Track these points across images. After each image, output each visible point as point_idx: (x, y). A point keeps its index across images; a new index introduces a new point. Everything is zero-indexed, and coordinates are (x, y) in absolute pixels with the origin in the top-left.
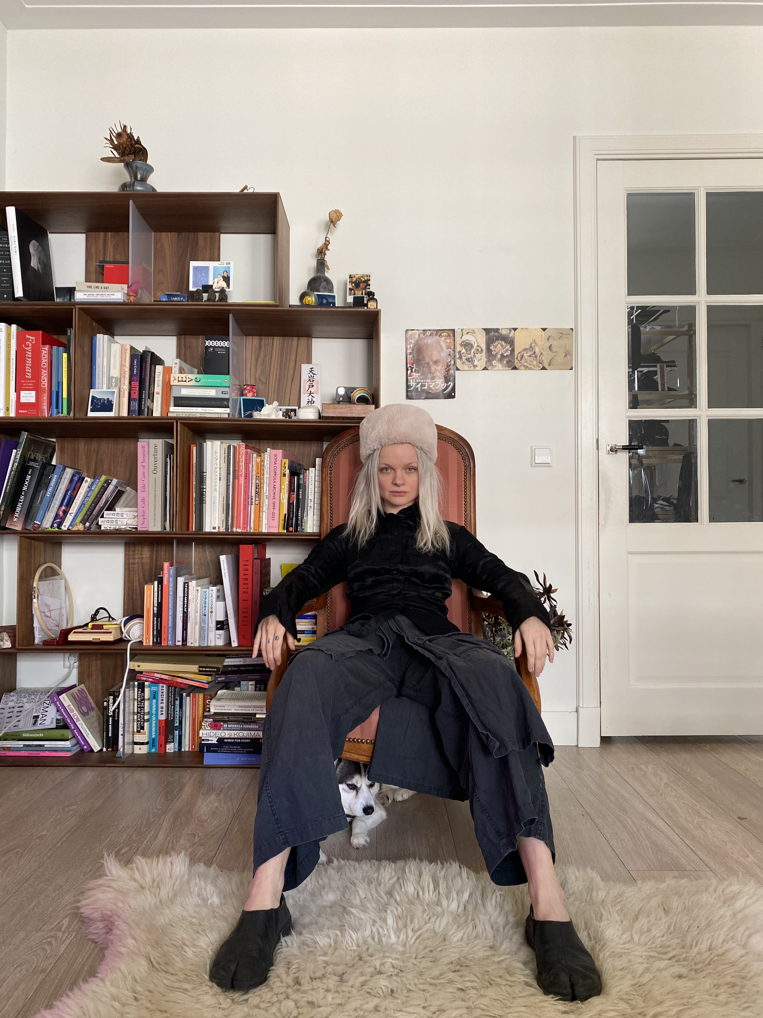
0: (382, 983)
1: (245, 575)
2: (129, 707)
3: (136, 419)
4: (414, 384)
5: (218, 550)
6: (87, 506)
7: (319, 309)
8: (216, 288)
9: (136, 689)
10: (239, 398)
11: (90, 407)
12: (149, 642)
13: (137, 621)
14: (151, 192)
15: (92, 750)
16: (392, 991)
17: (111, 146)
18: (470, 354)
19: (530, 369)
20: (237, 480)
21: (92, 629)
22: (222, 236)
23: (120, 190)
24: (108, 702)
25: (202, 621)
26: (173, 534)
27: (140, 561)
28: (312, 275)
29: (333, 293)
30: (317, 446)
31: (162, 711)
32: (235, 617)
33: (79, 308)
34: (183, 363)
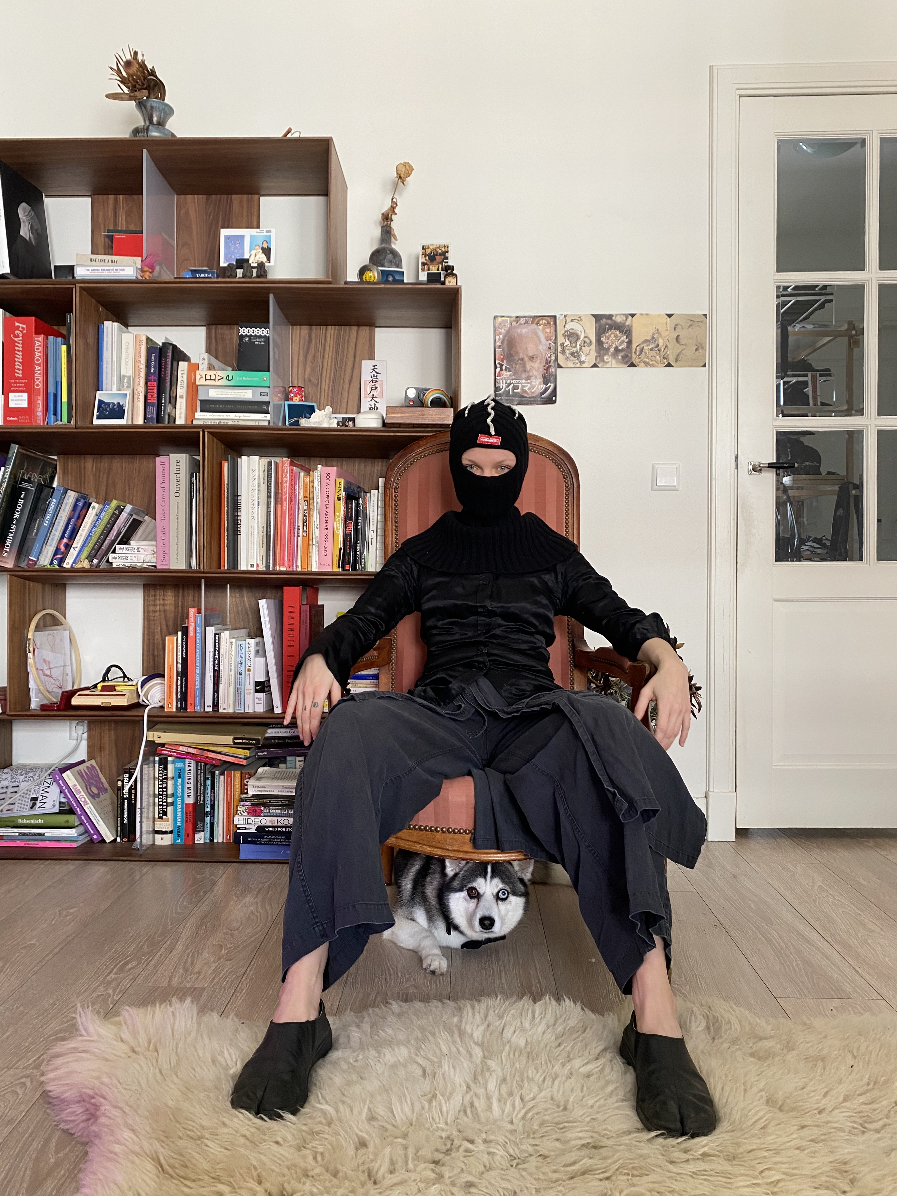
1: (290, 624)
2: (148, 787)
3: (155, 427)
4: (504, 386)
5: (257, 593)
6: (94, 538)
7: (382, 286)
8: (253, 262)
9: (157, 766)
10: (282, 402)
11: (96, 413)
12: (172, 707)
13: (157, 681)
14: (170, 138)
15: (103, 841)
17: (119, 79)
18: (576, 346)
19: (652, 366)
20: (279, 506)
21: (101, 691)
22: (262, 199)
23: (132, 137)
24: (123, 781)
25: (238, 682)
26: (200, 572)
27: (162, 608)
28: (375, 247)
29: (401, 268)
30: (382, 466)
31: (189, 793)
32: (278, 676)
33: (80, 287)
34: (213, 358)
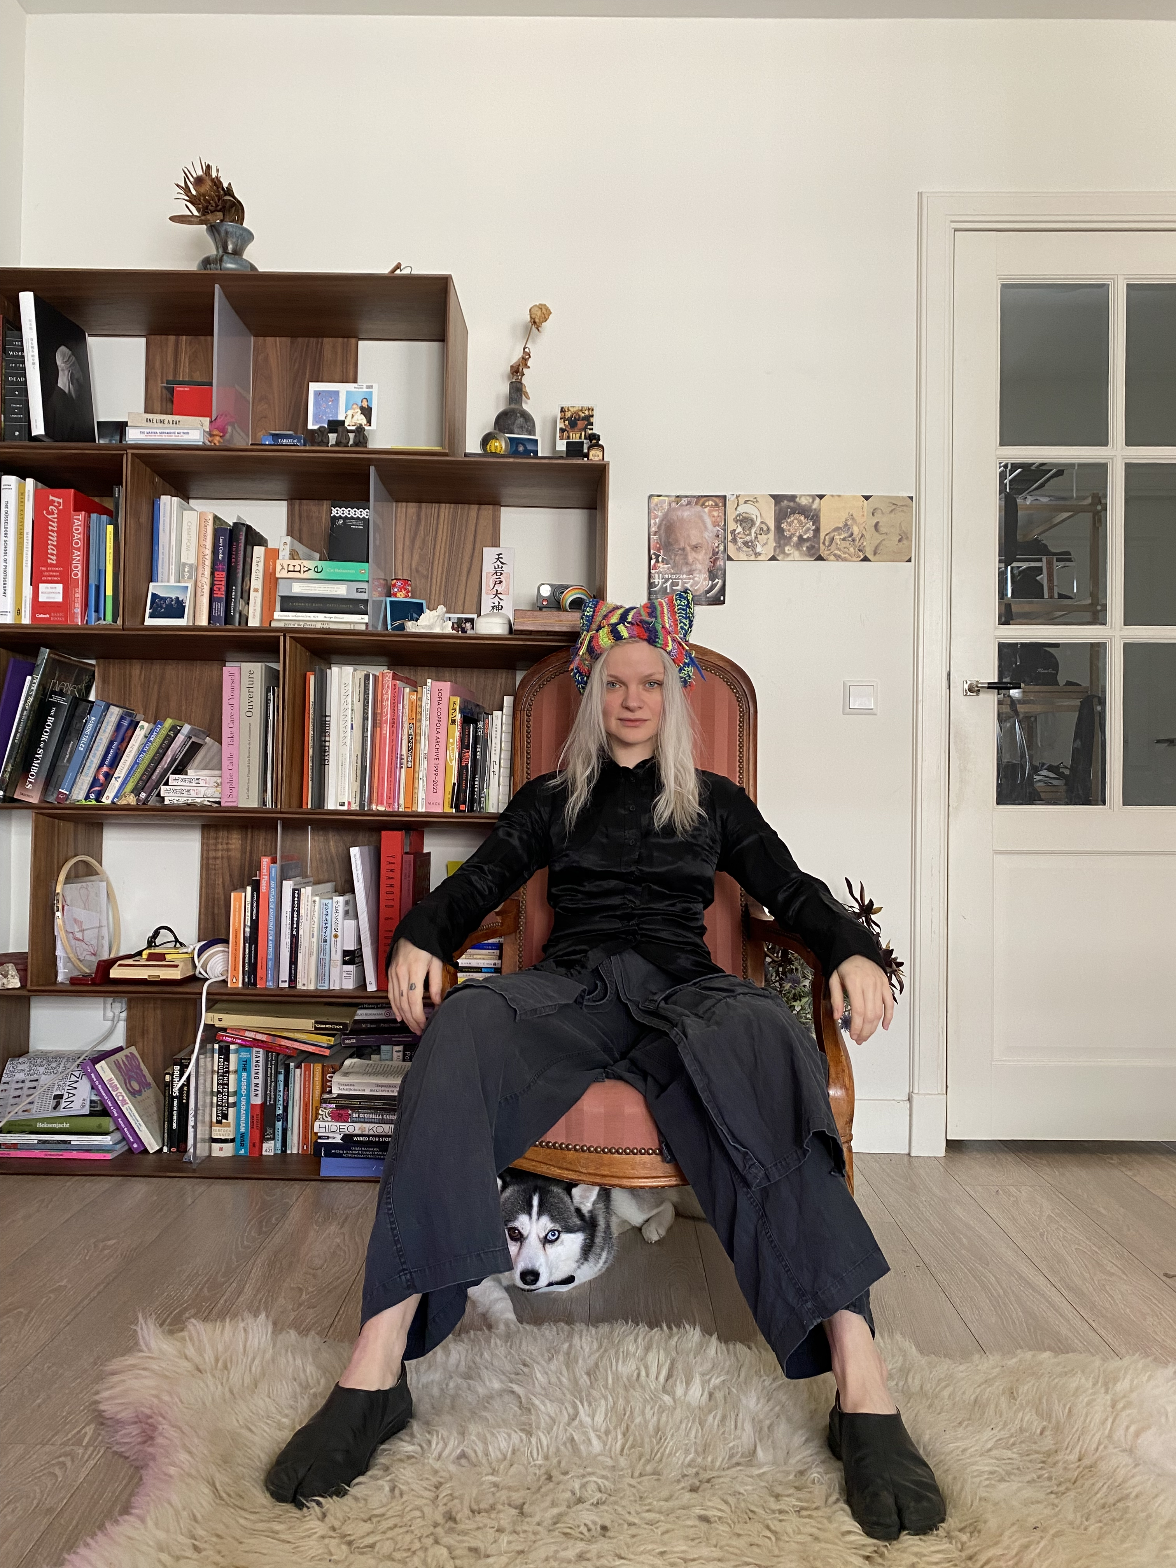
0: (587, 1516)
1: (390, 878)
2: (204, 1084)
3: (222, 630)
4: (660, 581)
5: (349, 838)
6: (143, 767)
7: (511, 460)
8: (350, 424)
9: (216, 1056)
10: (383, 599)
11: (148, 611)
12: (237, 982)
13: (218, 948)
14: (248, 271)
15: (146, 1151)
16: (604, 1528)
17: (187, 198)
18: (750, 534)
20: (378, 729)
21: (148, 960)
22: (361, 343)
23: (201, 269)
24: (172, 1075)
25: (321, 951)
26: (278, 813)
27: (225, 854)
28: (501, 409)
29: (535, 435)
30: (507, 678)
31: (256, 1091)
32: (372, 944)
33: (132, 454)
34: (296, 543)
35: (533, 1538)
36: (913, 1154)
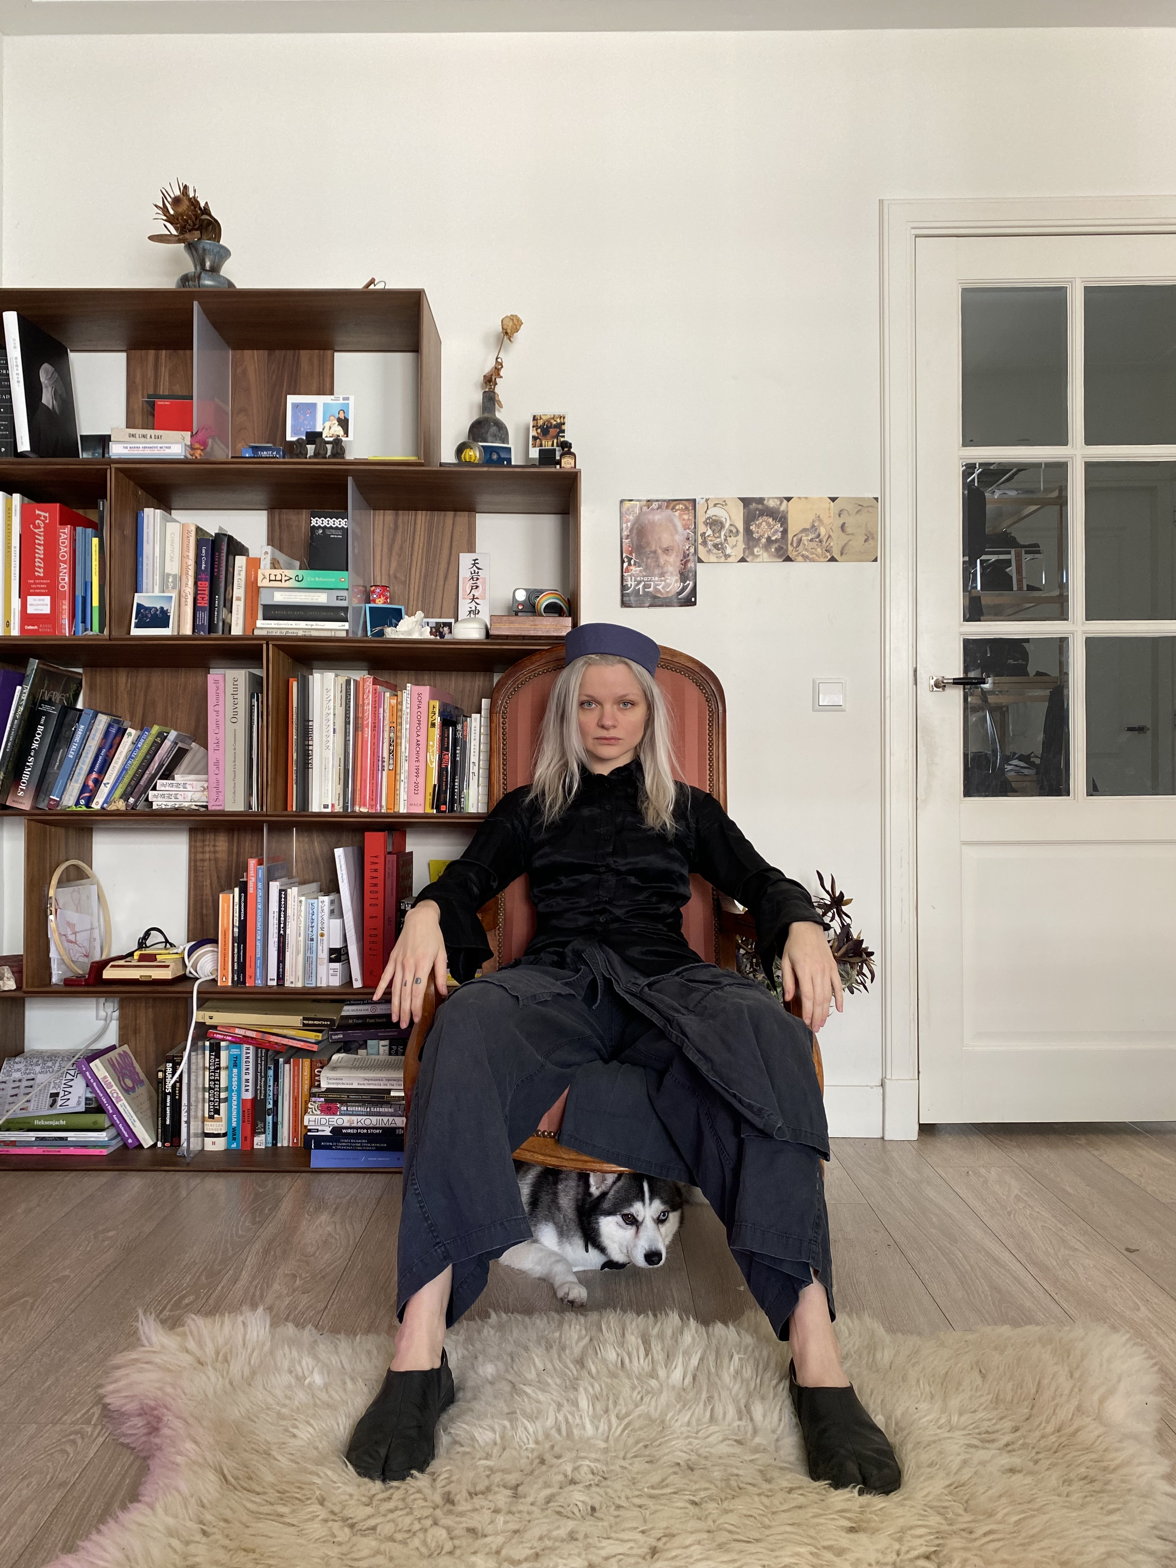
0: (578, 1497)
1: (373, 878)
2: (196, 1080)
3: (206, 639)
4: (633, 584)
5: (333, 839)
6: (131, 773)
7: (485, 469)
8: (327, 436)
9: (207, 1053)
10: (363, 605)
11: (134, 621)
12: (226, 980)
13: (208, 948)
14: (225, 288)
15: (140, 1146)
16: (593, 1509)
17: (165, 218)
18: (719, 537)
19: (812, 560)
20: (360, 733)
21: (139, 961)
22: (337, 355)
23: (180, 287)
24: (165, 1072)
25: (308, 949)
26: (263, 816)
27: (212, 856)
28: (475, 417)
29: (508, 443)
30: (484, 680)
31: (246, 1086)
32: (357, 941)
33: (116, 468)
34: (277, 552)
35: (528, 1518)
36: (886, 1138)
